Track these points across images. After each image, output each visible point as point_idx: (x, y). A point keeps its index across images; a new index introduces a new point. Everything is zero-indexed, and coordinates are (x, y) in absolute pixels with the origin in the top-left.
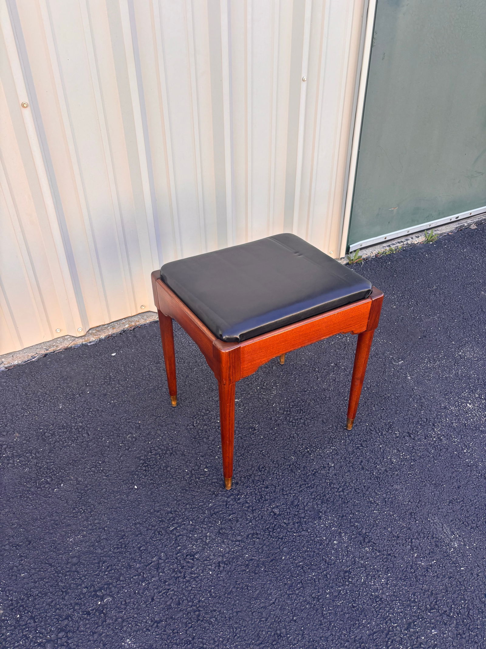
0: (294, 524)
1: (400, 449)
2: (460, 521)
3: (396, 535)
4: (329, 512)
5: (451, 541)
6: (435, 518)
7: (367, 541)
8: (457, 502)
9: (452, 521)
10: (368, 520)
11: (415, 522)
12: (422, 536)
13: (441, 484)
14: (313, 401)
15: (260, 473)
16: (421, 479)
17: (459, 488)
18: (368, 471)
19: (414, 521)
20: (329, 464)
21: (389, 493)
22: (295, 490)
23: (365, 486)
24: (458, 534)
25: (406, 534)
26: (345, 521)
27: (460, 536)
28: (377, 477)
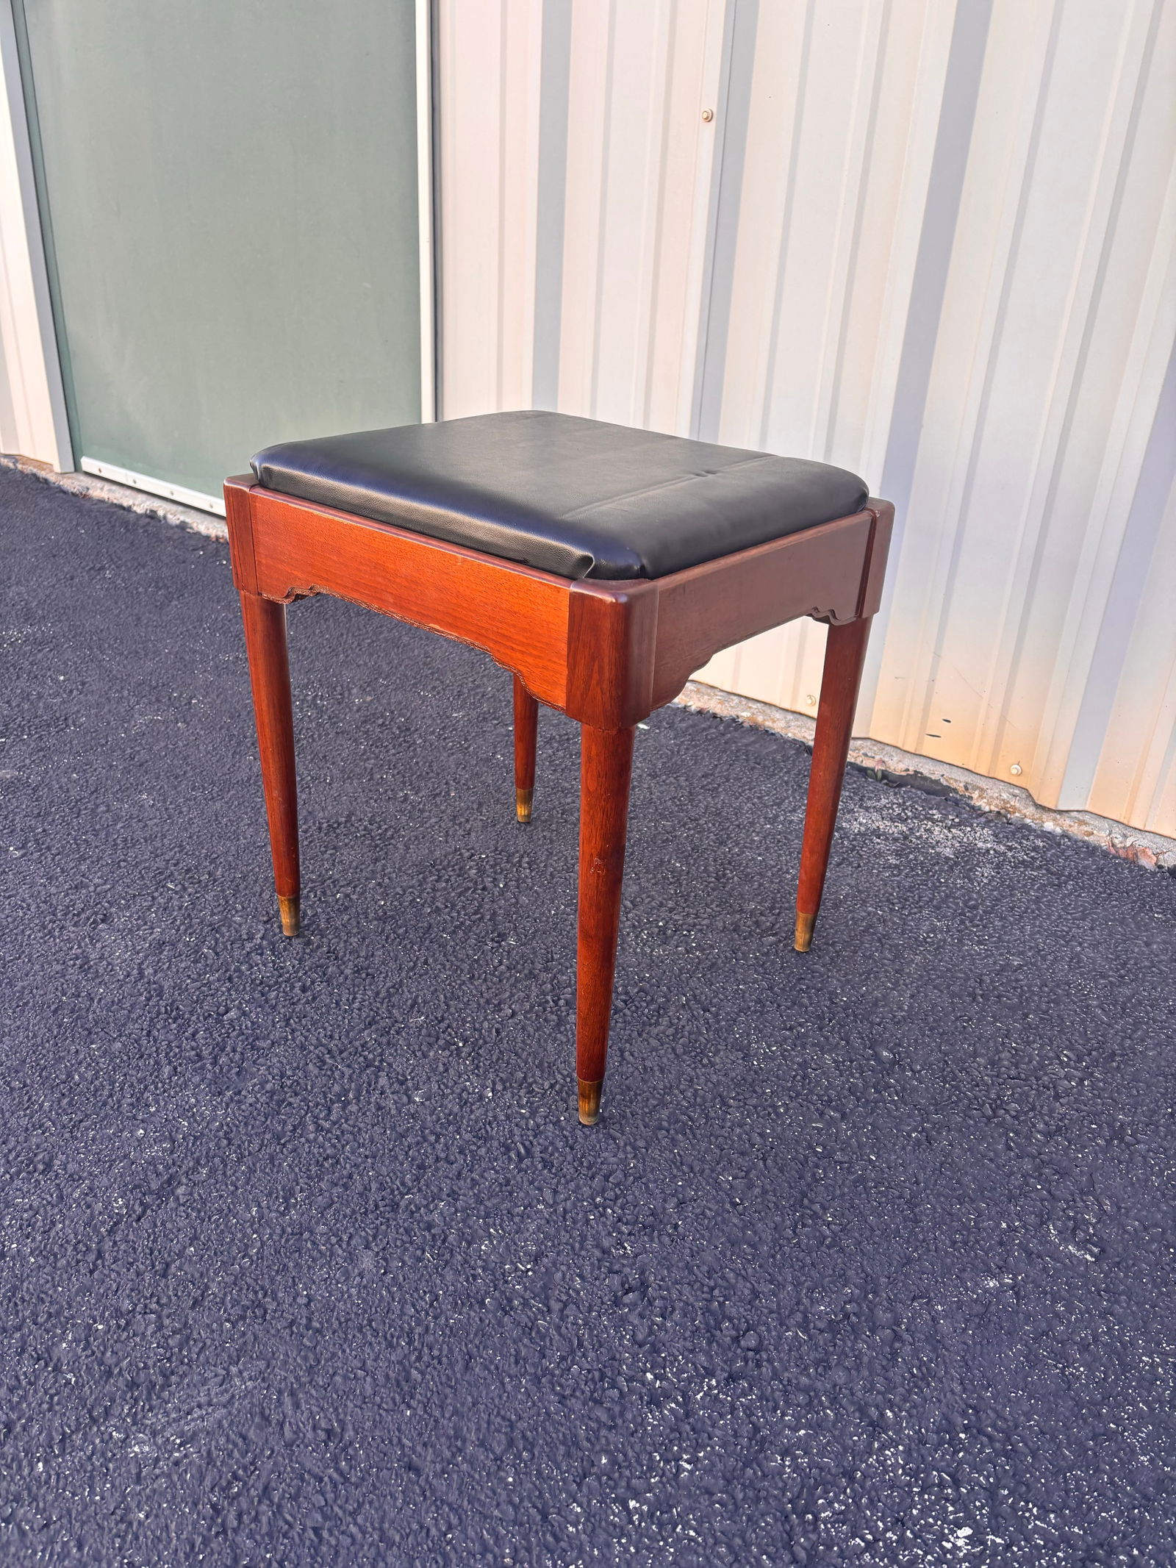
0: (193, 1049)
1: (545, 1260)
2: (245, 1469)
3: (173, 1268)
4: (239, 1109)
5: (154, 1434)
6: (250, 1379)
7: (148, 1199)
8: (335, 1459)
9: (244, 1438)
10: (221, 1196)
11: (228, 1320)
12: (170, 1341)
13: (414, 1403)
14: (671, 1031)
15: (348, 971)
16: (419, 1330)
17: (410, 1467)
18: (418, 1179)
19: (229, 1314)
20: (417, 1089)
21: (334, 1240)
22: (306, 1038)
23: (350, 1176)
24: (186, 1456)
25: (176, 1295)
26: (212, 1145)
27: (177, 1463)
28: (395, 1207)
